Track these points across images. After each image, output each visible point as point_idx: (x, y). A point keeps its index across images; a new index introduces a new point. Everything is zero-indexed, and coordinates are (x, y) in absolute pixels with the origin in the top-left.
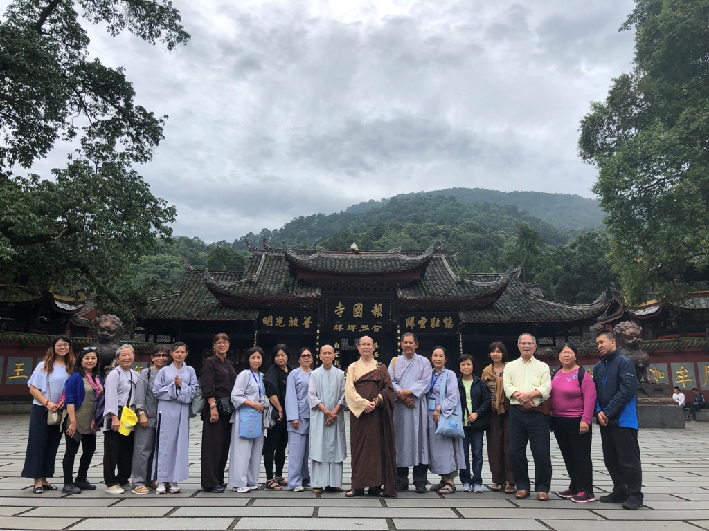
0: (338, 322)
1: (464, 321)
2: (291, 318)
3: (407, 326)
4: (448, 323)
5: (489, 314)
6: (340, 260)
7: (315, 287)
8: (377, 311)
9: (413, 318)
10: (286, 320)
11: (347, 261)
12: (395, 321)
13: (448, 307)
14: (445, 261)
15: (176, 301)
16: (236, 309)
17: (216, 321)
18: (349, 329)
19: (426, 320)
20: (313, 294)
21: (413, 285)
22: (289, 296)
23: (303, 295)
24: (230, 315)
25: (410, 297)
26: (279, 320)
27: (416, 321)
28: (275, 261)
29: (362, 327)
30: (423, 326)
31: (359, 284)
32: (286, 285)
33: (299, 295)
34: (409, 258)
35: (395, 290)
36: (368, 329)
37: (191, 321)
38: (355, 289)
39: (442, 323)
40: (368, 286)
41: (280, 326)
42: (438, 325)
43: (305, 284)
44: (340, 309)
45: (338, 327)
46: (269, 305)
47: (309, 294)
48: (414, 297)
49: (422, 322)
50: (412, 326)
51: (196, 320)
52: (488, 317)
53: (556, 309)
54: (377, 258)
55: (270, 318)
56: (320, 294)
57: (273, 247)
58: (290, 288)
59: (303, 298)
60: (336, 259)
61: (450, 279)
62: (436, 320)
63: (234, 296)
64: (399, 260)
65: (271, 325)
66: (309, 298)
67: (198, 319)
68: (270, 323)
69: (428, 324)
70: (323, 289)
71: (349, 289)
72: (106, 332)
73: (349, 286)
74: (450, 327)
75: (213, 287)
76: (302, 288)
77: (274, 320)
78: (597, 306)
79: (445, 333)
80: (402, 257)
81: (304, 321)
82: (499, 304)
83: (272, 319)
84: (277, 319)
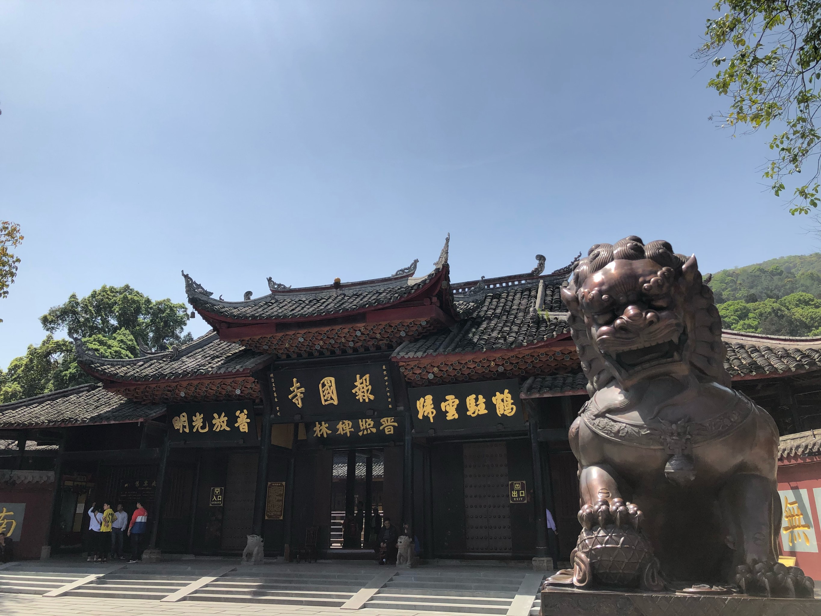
0: (297, 416)
1: (522, 396)
2: (216, 415)
3: (420, 417)
4: (504, 404)
7: (262, 355)
8: (362, 389)
9: (429, 398)
10: (208, 420)
11: (314, 302)
12: (402, 408)
13: (499, 369)
18: (340, 431)
19: (457, 401)
21: (439, 334)
22: (200, 374)
25: (411, 354)
27: (437, 405)
29: (362, 425)
30: (452, 414)
31: (333, 342)
36: (374, 430)
39: (490, 406)
41: (201, 431)
42: (483, 411)
43: (251, 353)
44: (297, 393)
45: (321, 429)
46: (183, 395)
47: (231, 368)
48: (419, 355)
49: (450, 406)
50: (431, 416)
55: (183, 418)
62: (477, 399)
63: (119, 382)
65: (187, 430)
68: (184, 427)
69: (462, 409)
70: (276, 356)
74: (509, 412)
75: (88, 368)
77: (190, 421)
79: (502, 426)
81: (236, 418)
83: (186, 419)
84: (194, 418)
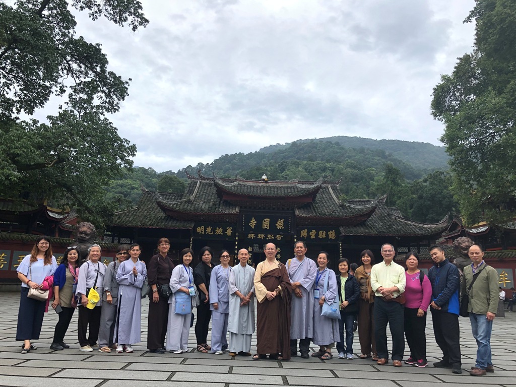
0: (251, 232)
1: (343, 234)
2: (217, 228)
3: (301, 236)
4: (332, 235)
5: (362, 229)
6: (254, 187)
7: (235, 206)
8: (280, 224)
9: (306, 230)
10: (214, 230)
11: (259, 188)
12: (293, 232)
13: (332, 223)
14: (330, 189)
15: (135, 213)
16: (178, 220)
17: (163, 229)
18: (259, 237)
19: (316, 233)
20: (234, 211)
21: (306, 206)
22: (216, 212)
23: (227, 212)
24: (173, 224)
25: (304, 215)
26: (209, 229)
27: (308, 233)
28: (207, 187)
29: (269, 236)
30: (313, 237)
31: (267, 205)
32: (214, 204)
33: (224, 212)
34: (304, 187)
35: (293, 210)
36: (273, 238)
37: (145, 228)
38: (264, 209)
39: (327, 235)
40: (274, 207)
41: (209, 234)
42: (324, 237)
43: (228, 204)
44: (253, 223)
45: (251, 236)
46: (202, 218)
47: (231, 211)
48: (308, 216)
49: (313, 234)
50: (305, 237)
51: (148, 228)
52: (361, 231)
53: (411, 227)
54: (281, 186)
55: (202, 228)
56: (238, 211)
57: (206, 177)
58: (217, 206)
59: (226, 214)
60: (251, 186)
61: (334, 202)
62: (323, 232)
63: (176, 211)
64: (297, 188)
65: (203, 233)
66: (230, 214)
67: (150, 227)
68: (202, 231)
69: (317, 235)
70: (241, 207)
71: (260, 208)
72: (83, 235)
73: (260, 206)
74: (333, 238)
75: (162, 204)
76: (226, 206)
77: (205, 229)
78: (441, 225)
79: (329, 242)
80: (299, 186)
81: (226, 230)
82: (369, 222)
83: (203, 228)
84: (207, 228)
